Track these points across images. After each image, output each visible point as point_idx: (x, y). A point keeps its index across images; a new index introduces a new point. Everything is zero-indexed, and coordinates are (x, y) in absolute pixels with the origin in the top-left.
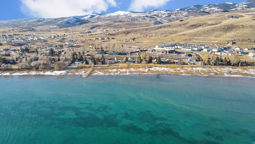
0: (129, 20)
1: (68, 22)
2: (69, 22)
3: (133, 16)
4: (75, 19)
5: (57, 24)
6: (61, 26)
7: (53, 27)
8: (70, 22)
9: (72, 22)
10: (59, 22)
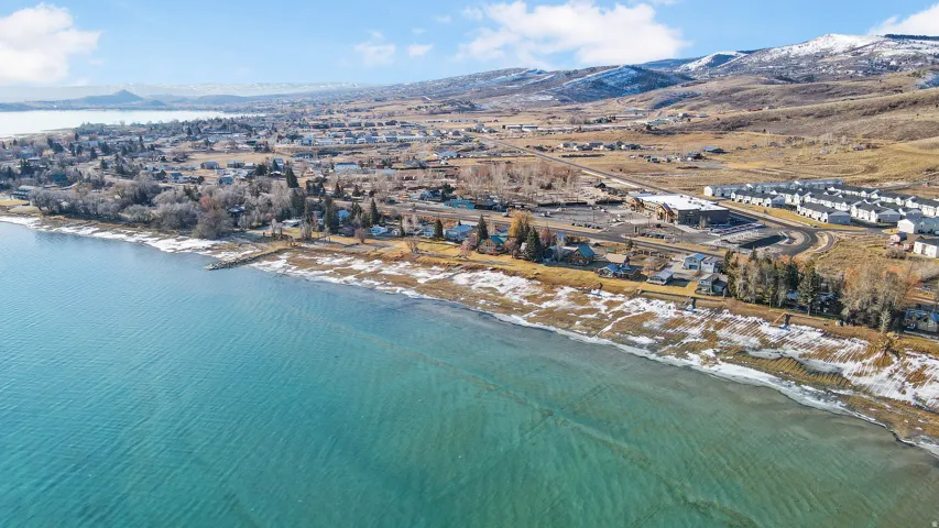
0: (851, 72)
1: (598, 84)
2: (602, 84)
3: (885, 54)
4: (633, 72)
5: (559, 89)
6: (566, 97)
7: (541, 98)
8: (605, 81)
9: (612, 83)
10: (566, 85)
